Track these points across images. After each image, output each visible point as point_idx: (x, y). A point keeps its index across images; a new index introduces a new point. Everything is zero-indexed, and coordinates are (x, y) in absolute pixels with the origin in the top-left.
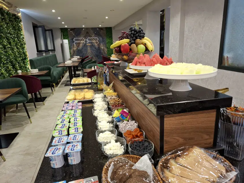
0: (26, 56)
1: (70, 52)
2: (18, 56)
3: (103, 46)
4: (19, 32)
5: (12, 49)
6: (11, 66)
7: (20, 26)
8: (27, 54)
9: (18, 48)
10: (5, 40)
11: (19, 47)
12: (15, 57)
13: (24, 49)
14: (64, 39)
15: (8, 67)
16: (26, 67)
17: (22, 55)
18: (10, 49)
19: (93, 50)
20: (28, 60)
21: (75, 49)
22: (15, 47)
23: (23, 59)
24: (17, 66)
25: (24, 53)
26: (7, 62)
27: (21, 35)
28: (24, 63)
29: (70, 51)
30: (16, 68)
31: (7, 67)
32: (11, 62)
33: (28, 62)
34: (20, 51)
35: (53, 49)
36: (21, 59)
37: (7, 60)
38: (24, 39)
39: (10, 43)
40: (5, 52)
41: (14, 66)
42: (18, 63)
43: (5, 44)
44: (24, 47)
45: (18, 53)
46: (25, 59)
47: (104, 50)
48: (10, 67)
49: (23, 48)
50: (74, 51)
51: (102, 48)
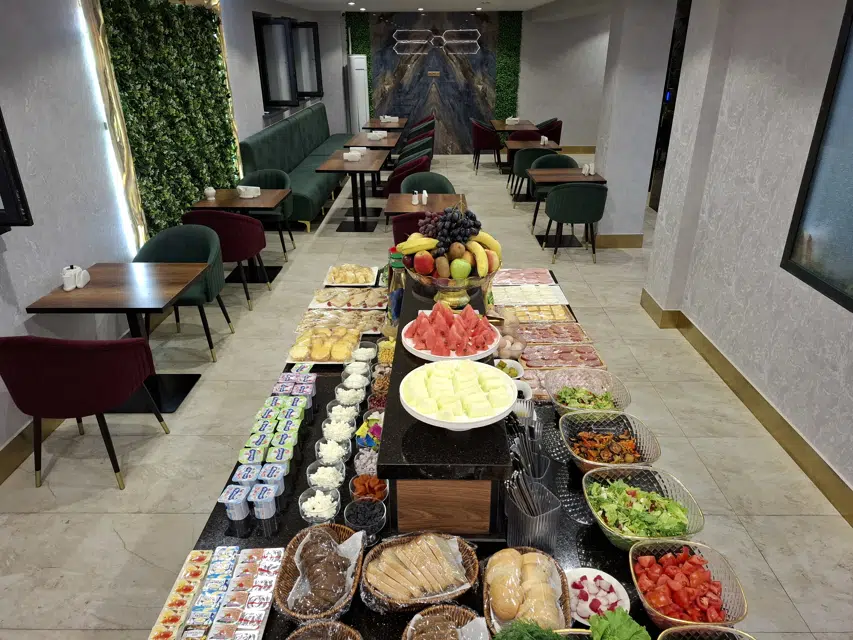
0: (228, 132)
1: (370, 98)
2: (209, 140)
3: (483, 81)
4: (213, 63)
5: (192, 123)
6: (188, 174)
7: (215, 42)
8: (235, 126)
9: (207, 116)
10: (174, 99)
11: (210, 111)
12: (198, 145)
13: (224, 114)
14: (354, 52)
15: (179, 182)
16: (229, 171)
17: (218, 133)
18: (185, 124)
19: (449, 95)
20: (237, 144)
21: (387, 87)
22: (200, 115)
23: (220, 147)
24: (204, 171)
25: (225, 127)
26: (177, 166)
27: (218, 69)
28: (223, 159)
29: (370, 95)
30: (200, 179)
31: (178, 179)
32: (189, 163)
33: (235, 151)
34: (213, 124)
35: (316, 90)
36: (216, 148)
37: (178, 159)
38: (226, 82)
39: (185, 105)
40: (172, 137)
41: (195, 175)
42: (207, 161)
43: (173, 112)
44: (227, 108)
45: (208, 130)
46: (228, 143)
47: (484, 95)
48: (186, 178)
49: (223, 112)
50: (384, 96)
51: (480, 87)
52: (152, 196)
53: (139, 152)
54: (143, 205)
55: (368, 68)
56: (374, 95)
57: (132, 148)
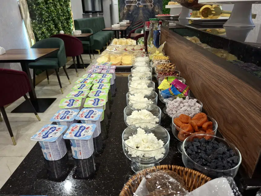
0: (70, 15)
1: (119, 15)
2: (62, 14)
3: (158, 8)
5: (55, 6)
6: (53, 25)
8: (72, 13)
9: (61, 5)
11: (62, 3)
12: (57, 14)
13: (68, 7)
15: (50, 26)
16: (70, 29)
17: (65, 13)
18: (52, 5)
19: (146, 14)
20: (73, 20)
21: (125, 11)
22: (58, 4)
23: (66, 19)
24: (60, 25)
25: (68, 12)
26: (49, 20)
28: (68, 23)
30: (58, 28)
32: (54, 21)
33: (72, 22)
34: (63, 9)
35: (101, 10)
36: (64, 19)
37: (49, 18)
40: (46, 8)
41: (56, 26)
42: (61, 22)
44: (69, 5)
45: (61, 10)
46: (69, 18)
49: (67, 6)
50: (124, 14)
52: (37, 28)
53: (32, 8)
54: (34, 31)
55: (119, 5)
56: (121, 14)
57: (29, 6)
